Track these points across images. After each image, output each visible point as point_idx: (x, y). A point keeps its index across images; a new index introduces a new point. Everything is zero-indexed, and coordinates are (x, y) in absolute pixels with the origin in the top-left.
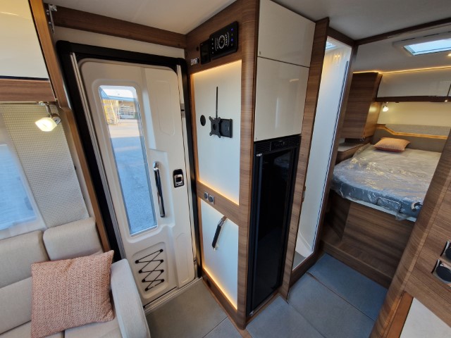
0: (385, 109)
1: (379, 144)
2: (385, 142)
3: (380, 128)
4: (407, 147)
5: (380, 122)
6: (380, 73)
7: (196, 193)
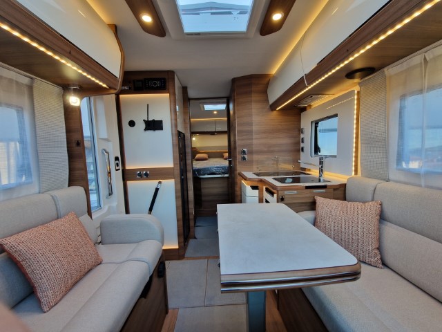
0: (194, 139)
1: (197, 157)
3: (194, 149)
5: (193, 146)
7: (125, 179)
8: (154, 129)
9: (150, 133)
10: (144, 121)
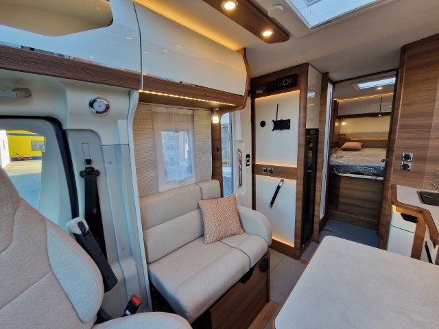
0: (344, 123)
1: (344, 146)
2: (347, 145)
3: (342, 136)
4: (363, 147)
5: (341, 133)
6: (338, 101)
7: (254, 173)
8: (282, 128)
9: (278, 132)
10: (273, 121)
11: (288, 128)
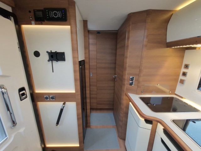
8: (57, 60)
10: (47, 52)
11: (63, 59)
